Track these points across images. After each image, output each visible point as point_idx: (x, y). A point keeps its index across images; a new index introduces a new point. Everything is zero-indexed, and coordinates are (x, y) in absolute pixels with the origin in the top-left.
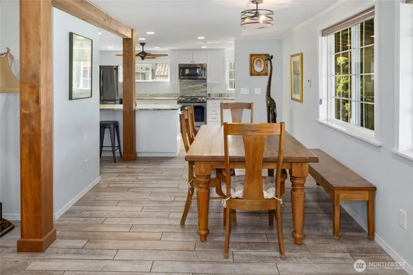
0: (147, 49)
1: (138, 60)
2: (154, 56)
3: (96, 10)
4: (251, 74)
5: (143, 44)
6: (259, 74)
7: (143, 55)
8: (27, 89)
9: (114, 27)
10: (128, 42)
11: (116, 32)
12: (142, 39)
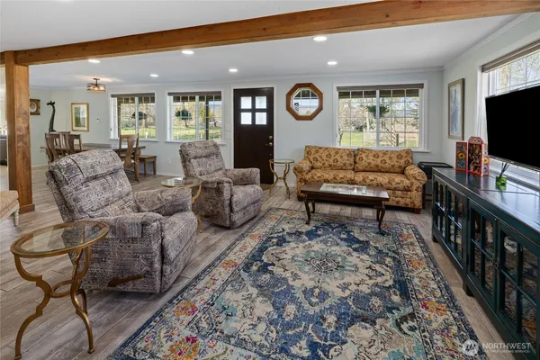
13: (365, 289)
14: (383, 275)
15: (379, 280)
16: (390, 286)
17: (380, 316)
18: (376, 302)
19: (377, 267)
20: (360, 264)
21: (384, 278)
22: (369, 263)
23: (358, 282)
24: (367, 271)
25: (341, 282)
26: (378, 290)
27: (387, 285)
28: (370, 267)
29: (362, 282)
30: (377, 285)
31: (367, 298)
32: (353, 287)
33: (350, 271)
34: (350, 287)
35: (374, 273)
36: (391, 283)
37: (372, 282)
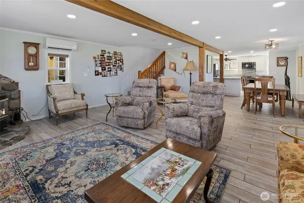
0: (227, 57)
1: (224, 61)
2: (230, 60)
3: (214, 48)
4: (278, 66)
5: (226, 56)
6: (282, 66)
7: (226, 59)
8: (201, 69)
9: (218, 51)
10: (221, 56)
11: (218, 53)
12: (226, 54)
13: (61, 169)
14: (56, 187)
15: (56, 181)
16: (46, 182)
17: (45, 165)
18: (50, 168)
19: (64, 190)
20: (77, 182)
21: (54, 185)
22: (73, 187)
23: (68, 170)
24: (69, 180)
25: (76, 164)
26: (53, 174)
27: (49, 182)
28: (69, 185)
29: (65, 171)
30: (56, 176)
31: (57, 167)
32: (68, 166)
33: (79, 172)
34: (70, 165)
35: (63, 183)
36: (47, 185)
37: (60, 176)
